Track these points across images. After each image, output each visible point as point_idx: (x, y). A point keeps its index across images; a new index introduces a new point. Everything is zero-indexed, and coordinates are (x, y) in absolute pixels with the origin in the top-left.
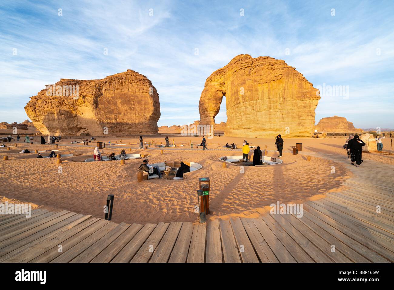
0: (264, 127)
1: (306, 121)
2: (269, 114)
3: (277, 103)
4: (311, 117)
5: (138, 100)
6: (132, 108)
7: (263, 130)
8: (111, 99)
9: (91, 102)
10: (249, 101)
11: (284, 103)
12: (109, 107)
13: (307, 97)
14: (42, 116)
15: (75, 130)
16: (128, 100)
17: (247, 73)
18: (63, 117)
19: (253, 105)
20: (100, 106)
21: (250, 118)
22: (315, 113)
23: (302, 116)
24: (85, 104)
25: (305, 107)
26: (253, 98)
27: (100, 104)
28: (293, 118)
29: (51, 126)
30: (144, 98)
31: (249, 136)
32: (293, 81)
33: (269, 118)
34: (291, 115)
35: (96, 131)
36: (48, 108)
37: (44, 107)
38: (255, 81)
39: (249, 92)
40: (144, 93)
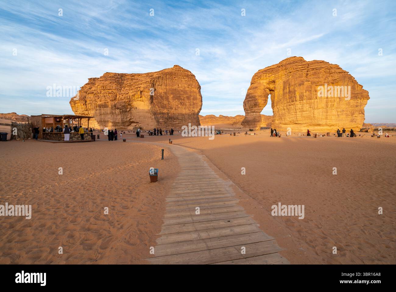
0: (320, 123)
1: (358, 118)
2: (326, 111)
3: (334, 102)
4: (362, 114)
5: (188, 95)
6: (182, 104)
7: (319, 125)
8: (163, 95)
9: (148, 98)
10: (307, 100)
11: (339, 102)
12: (162, 102)
13: (359, 98)
14: (93, 110)
15: (127, 124)
16: (179, 95)
17: (304, 75)
18: (117, 111)
19: (310, 104)
20: (154, 101)
21: (306, 115)
22: (364, 111)
23: (354, 113)
24: (141, 99)
25: (357, 106)
26: (311, 97)
27: (154, 99)
28: (347, 116)
29: (102, 120)
30: (193, 93)
31: (302, 130)
32: (347, 84)
33: (326, 115)
34: (344, 112)
35: (149, 125)
36: (101, 102)
37: (96, 101)
38: (313, 83)
39: (307, 92)
40: (193, 89)
